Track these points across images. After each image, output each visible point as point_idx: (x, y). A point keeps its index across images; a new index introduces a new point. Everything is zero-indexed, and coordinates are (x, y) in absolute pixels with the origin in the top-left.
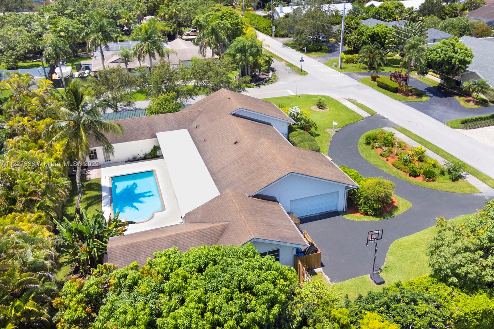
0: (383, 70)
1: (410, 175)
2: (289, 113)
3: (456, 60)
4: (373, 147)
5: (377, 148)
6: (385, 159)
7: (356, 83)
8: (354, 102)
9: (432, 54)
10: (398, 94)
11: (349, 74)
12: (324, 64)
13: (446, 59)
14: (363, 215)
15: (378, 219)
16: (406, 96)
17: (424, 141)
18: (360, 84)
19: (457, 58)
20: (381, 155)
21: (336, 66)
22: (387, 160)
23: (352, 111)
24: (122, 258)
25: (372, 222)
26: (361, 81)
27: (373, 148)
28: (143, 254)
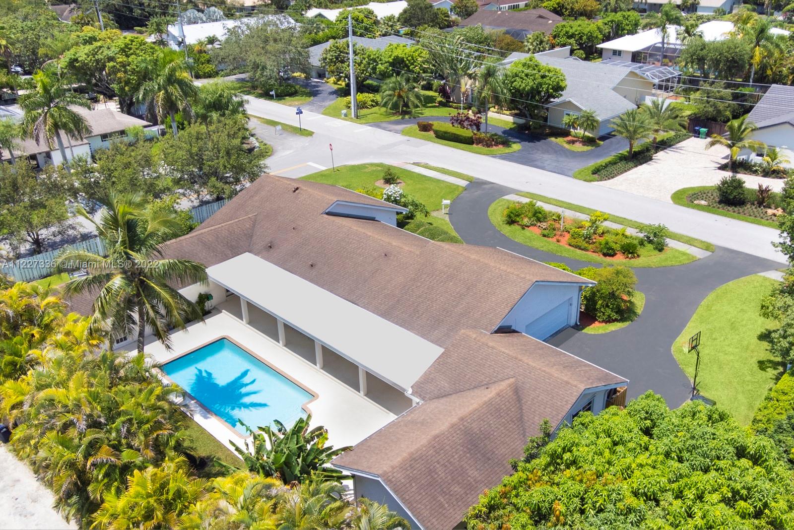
0: (422, 114)
1: (605, 255)
2: (385, 197)
3: (548, 87)
4: (524, 227)
5: (528, 227)
6: (554, 239)
7: (400, 138)
8: (427, 167)
9: (515, 81)
10: (474, 146)
11: (377, 125)
12: (323, 114)
13: (535, 86)
14: (604, 324)
15: (626, 324)
16: (489, 147)
17: (573, 207)
18: (408, 138)
19: (550, 85)
20: (544, 236)
21: (346, 115)
22: (558, 241)
23: (438, 181)
24: (414, 485)
25: (622, 329)
26: (402, 132)
27: (523, 229)
28: (438, 466)
